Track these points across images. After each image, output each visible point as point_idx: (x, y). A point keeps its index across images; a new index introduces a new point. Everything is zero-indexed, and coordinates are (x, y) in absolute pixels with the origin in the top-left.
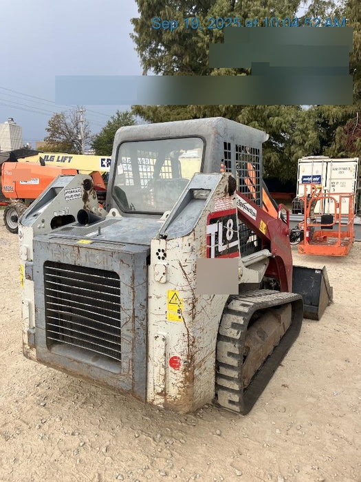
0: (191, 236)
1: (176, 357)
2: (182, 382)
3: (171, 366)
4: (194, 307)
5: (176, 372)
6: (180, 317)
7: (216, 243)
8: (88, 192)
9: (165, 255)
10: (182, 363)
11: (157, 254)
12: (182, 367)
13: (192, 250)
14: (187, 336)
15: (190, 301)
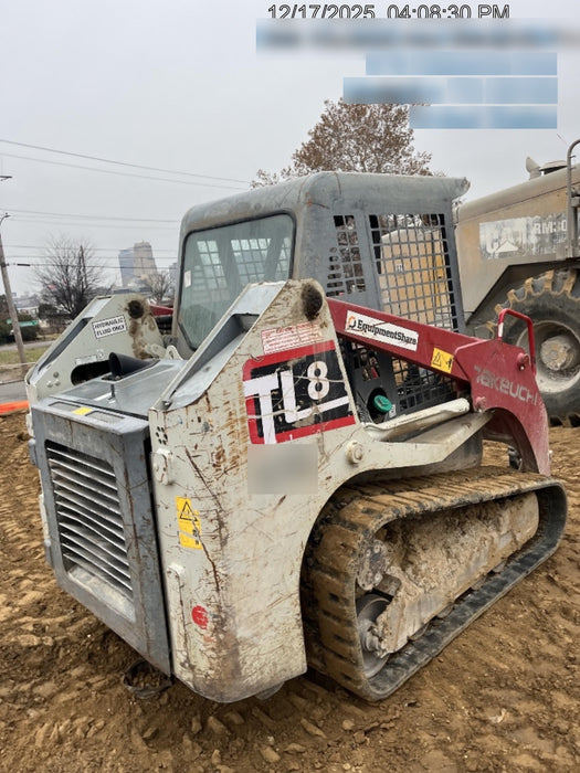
0: (202, 403)
1: (199, 608)
2: (213, 649)
3: (196, 621)
4: (221, 525)
5: (203, 632)
6: (197, 542)
7: (275, 409)
8: (139, 321)
9: (166, 436)
10: (210, 618)
11: (157, 434)
12: (210, 625)
13: (207, 429)
14: (212, 574)
15: (213, 515)
